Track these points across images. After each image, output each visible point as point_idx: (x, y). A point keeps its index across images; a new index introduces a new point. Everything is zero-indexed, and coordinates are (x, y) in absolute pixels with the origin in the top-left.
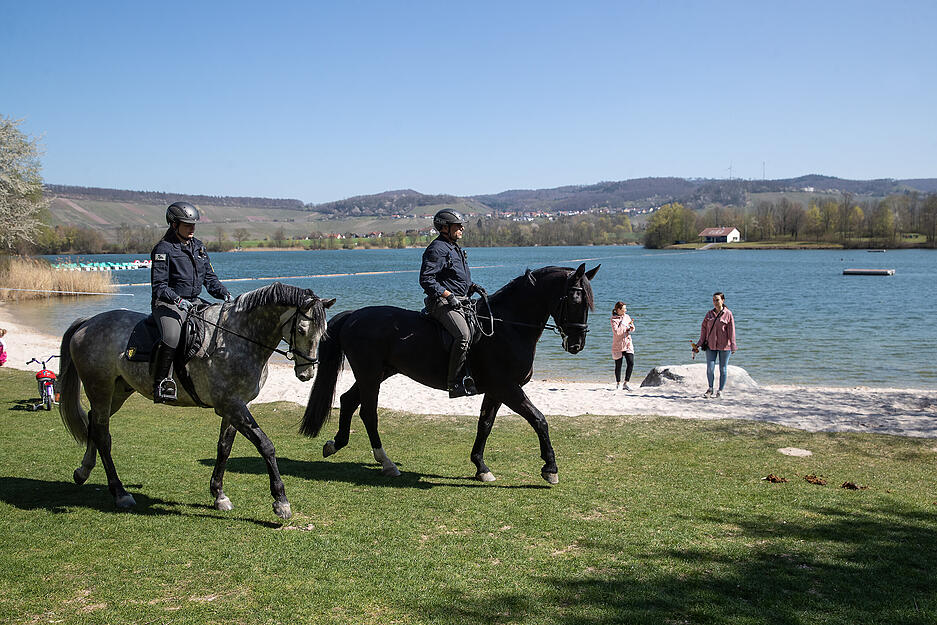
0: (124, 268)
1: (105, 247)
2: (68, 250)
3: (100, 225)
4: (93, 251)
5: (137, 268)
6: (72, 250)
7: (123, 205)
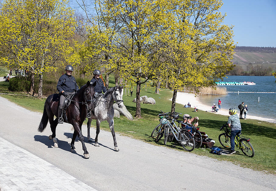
0: (239, 85)
1: (242, 73)
2: (228, 74)
3: (244, 62)
4: (237, 74)
5: (244, 85)
6: (230, 73)
7: (254, 53)
